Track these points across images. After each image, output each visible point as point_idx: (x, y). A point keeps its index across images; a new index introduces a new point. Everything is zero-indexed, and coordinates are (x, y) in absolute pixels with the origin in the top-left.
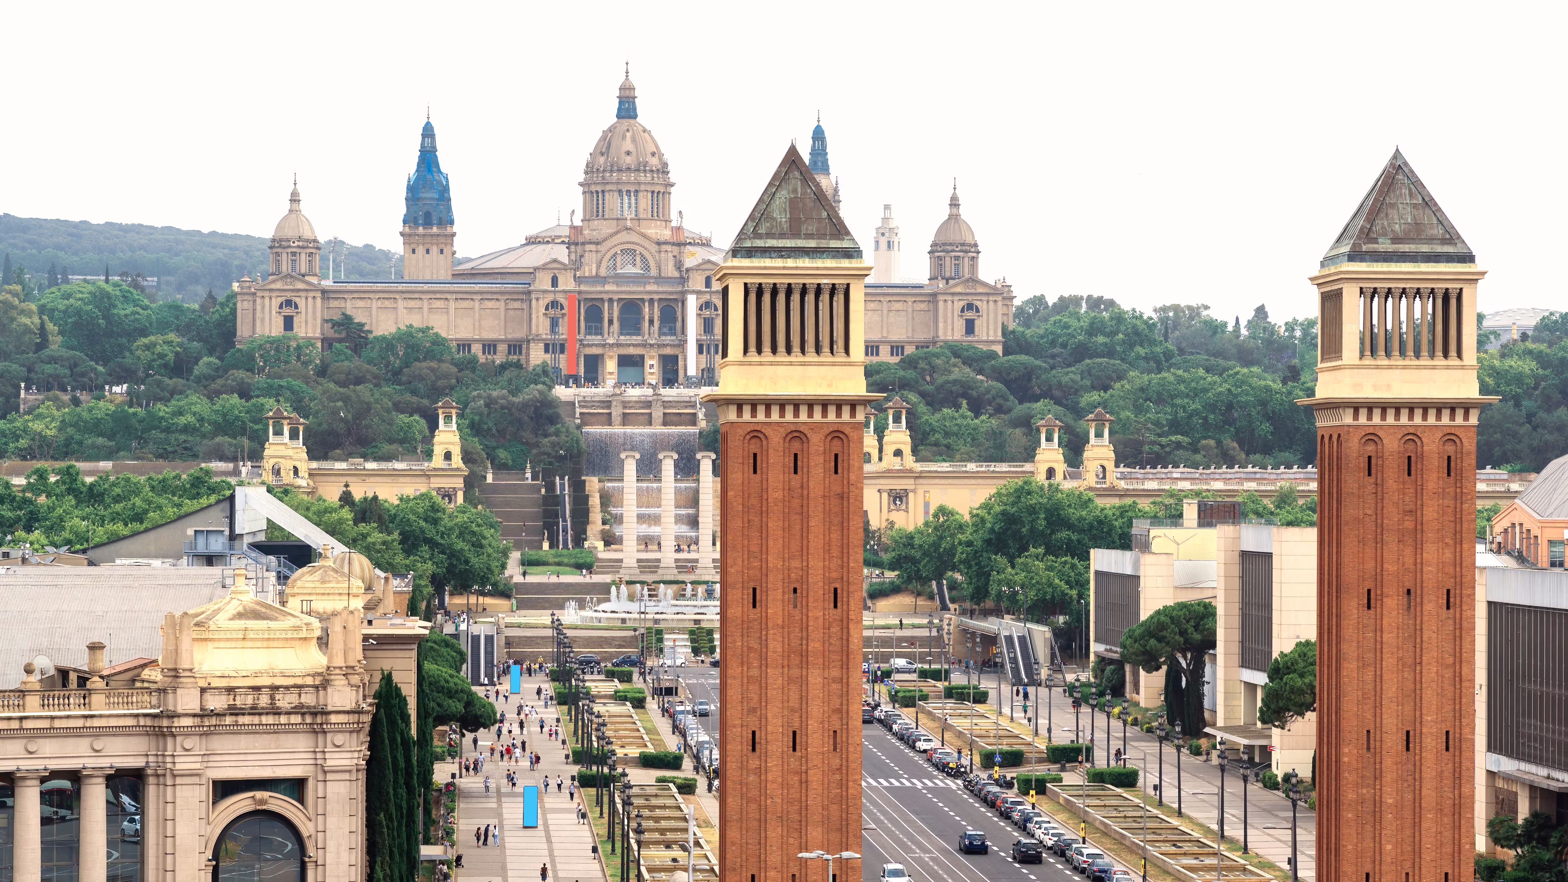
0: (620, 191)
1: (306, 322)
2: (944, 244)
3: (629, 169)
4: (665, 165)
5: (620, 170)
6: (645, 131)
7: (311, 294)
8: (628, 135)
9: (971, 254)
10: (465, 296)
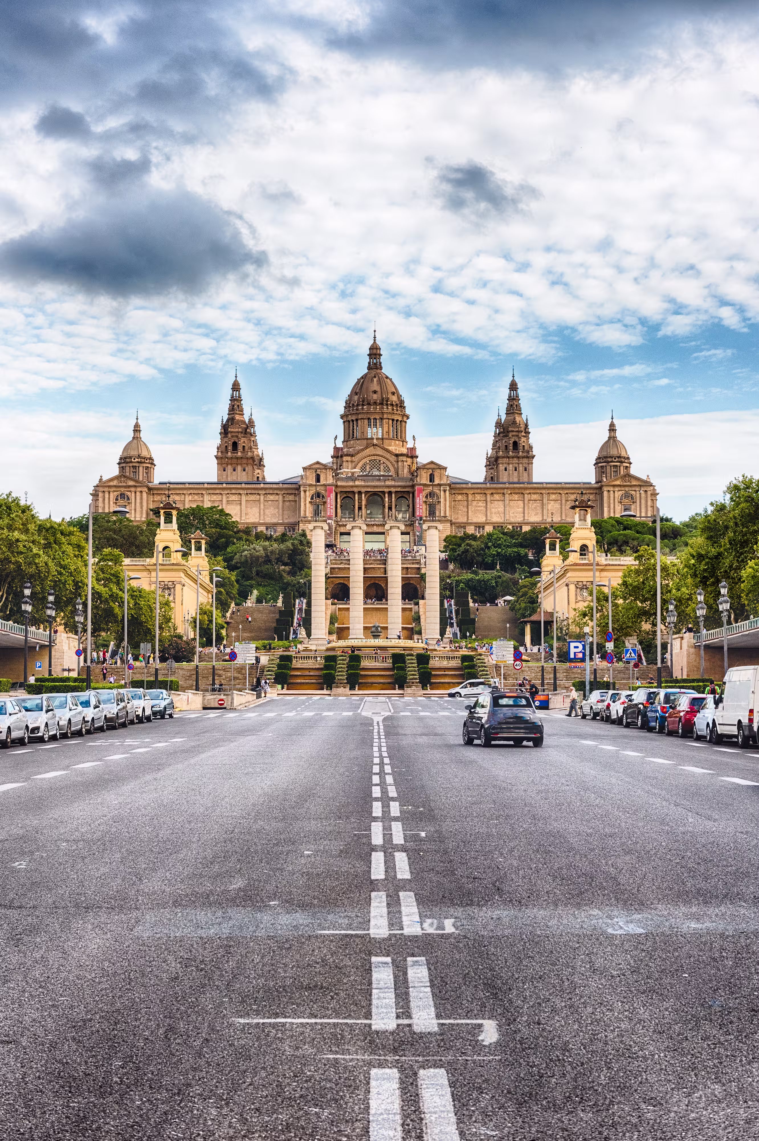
0: (369, 419)
1: (135, 510)
2: (606, 457)
3: (375, 403)
4: (402, 402)
5: (369, 404)
6: (387, 377)
7: (139, 489)
8: (375, 380)
9: (625, 464)
10: (253, 492)
